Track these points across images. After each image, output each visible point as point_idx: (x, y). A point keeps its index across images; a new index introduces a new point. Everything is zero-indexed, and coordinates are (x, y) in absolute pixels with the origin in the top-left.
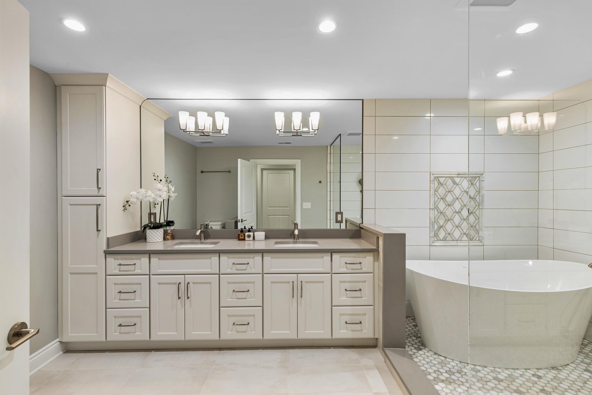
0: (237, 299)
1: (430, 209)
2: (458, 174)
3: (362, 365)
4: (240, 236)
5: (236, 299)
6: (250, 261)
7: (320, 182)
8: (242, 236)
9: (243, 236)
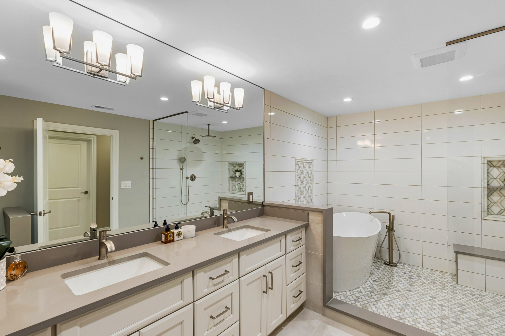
0: (215, 326)
1: (295, 185)
2: (305, 160)
3: (317, 328)
4: (169, 237)
5: (214, 328)
6: (227, 267)
7: (142, 158)
8: (170, 236)
9: (172, 236)
